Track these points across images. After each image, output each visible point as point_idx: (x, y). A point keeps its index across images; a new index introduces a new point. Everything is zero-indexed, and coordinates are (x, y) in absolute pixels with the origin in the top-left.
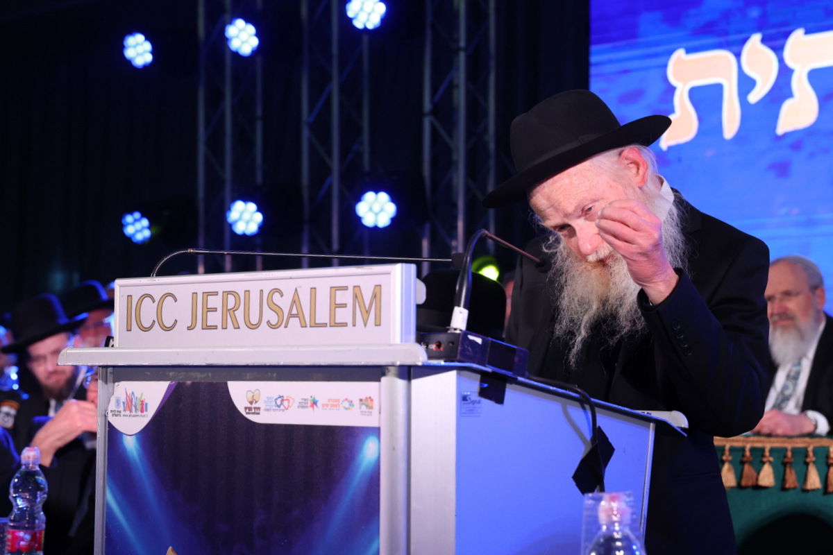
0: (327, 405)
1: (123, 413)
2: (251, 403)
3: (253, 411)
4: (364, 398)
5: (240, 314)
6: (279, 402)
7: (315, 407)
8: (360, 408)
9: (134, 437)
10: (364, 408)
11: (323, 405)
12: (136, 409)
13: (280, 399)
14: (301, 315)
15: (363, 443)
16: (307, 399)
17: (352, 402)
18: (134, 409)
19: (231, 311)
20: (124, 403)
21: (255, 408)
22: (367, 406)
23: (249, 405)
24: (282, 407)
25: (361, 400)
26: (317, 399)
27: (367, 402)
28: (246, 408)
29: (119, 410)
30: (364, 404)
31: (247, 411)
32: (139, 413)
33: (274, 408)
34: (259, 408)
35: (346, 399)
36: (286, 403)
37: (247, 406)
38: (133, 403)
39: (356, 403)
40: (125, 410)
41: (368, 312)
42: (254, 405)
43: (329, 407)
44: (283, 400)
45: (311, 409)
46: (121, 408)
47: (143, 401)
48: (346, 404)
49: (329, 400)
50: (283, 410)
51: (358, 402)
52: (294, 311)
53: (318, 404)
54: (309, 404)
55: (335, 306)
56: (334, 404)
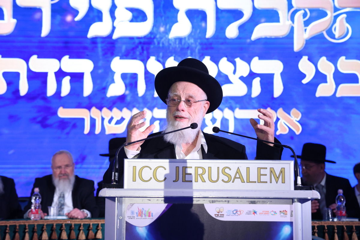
0: (262, 213)
1: (136, 217)
2: (219, 212)
3: (220, 216)
4: (282, 210)
5: (206, 176)
6: (235, 212)
7: (255, 214)
8: (280, 214)
9: (144, 228)
10: (282, 214)
11: (260, 213)
12: (145, 215)
13: (235, 211)
14: (241, 177)
15: (282, 228)
16: (251, 211)
17: (275, 212)
18: (143, 216)
19: (201, 175)
20: (137, 213)
21: (221, 215)
22: (284, 214)
23: (218, 214)
24: (236, 214)
25: (280, 211)
26: (256, 211)
27: (284, 212)
28: (215, 215)
29: (134, 216)
30: (282, 213)
31: (216, 216)
32: (147, 217)
33: (232, 214)
34: (223, 215)
35: (273, 211)
36: (239, 213)
37: (216, 214)
38: (143, 213)
39: (278, 212)
40: (137, 216)
41: (278, 178)
42: (220, 213)
43: (263, 214)
44: (237, 211)
45: (253, 215)
46: (135, 215)
47: (150, 212)
48: (273, 213)
49: (263, 211)
50: (237, 215)
51: (279, 212)
52: (238, 176)
53: (257, 213)
54: (252, 213)
55: (260, 175)
56: (267, 213)
